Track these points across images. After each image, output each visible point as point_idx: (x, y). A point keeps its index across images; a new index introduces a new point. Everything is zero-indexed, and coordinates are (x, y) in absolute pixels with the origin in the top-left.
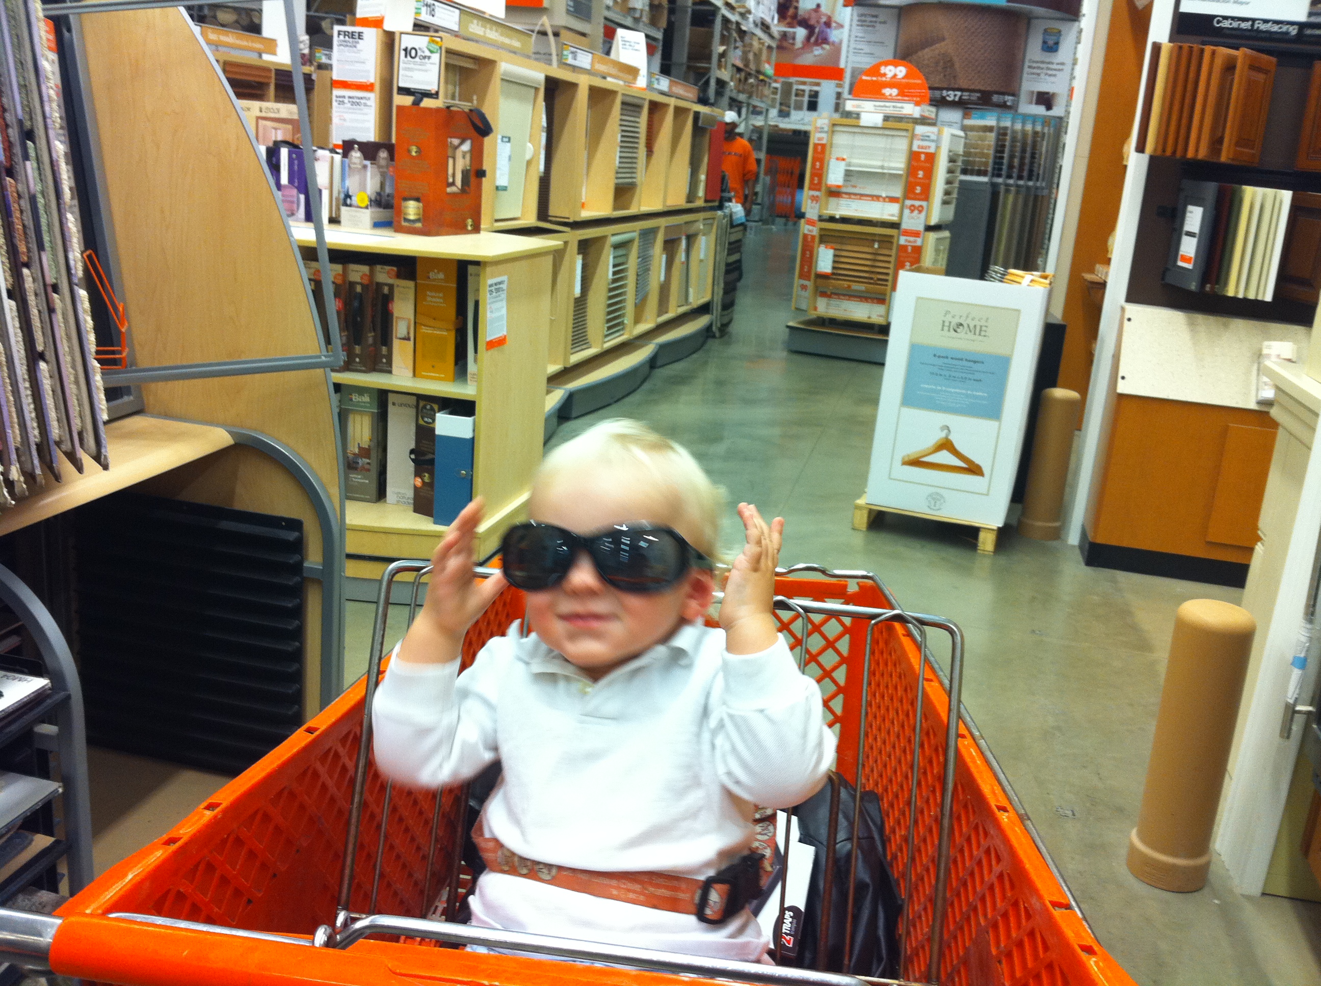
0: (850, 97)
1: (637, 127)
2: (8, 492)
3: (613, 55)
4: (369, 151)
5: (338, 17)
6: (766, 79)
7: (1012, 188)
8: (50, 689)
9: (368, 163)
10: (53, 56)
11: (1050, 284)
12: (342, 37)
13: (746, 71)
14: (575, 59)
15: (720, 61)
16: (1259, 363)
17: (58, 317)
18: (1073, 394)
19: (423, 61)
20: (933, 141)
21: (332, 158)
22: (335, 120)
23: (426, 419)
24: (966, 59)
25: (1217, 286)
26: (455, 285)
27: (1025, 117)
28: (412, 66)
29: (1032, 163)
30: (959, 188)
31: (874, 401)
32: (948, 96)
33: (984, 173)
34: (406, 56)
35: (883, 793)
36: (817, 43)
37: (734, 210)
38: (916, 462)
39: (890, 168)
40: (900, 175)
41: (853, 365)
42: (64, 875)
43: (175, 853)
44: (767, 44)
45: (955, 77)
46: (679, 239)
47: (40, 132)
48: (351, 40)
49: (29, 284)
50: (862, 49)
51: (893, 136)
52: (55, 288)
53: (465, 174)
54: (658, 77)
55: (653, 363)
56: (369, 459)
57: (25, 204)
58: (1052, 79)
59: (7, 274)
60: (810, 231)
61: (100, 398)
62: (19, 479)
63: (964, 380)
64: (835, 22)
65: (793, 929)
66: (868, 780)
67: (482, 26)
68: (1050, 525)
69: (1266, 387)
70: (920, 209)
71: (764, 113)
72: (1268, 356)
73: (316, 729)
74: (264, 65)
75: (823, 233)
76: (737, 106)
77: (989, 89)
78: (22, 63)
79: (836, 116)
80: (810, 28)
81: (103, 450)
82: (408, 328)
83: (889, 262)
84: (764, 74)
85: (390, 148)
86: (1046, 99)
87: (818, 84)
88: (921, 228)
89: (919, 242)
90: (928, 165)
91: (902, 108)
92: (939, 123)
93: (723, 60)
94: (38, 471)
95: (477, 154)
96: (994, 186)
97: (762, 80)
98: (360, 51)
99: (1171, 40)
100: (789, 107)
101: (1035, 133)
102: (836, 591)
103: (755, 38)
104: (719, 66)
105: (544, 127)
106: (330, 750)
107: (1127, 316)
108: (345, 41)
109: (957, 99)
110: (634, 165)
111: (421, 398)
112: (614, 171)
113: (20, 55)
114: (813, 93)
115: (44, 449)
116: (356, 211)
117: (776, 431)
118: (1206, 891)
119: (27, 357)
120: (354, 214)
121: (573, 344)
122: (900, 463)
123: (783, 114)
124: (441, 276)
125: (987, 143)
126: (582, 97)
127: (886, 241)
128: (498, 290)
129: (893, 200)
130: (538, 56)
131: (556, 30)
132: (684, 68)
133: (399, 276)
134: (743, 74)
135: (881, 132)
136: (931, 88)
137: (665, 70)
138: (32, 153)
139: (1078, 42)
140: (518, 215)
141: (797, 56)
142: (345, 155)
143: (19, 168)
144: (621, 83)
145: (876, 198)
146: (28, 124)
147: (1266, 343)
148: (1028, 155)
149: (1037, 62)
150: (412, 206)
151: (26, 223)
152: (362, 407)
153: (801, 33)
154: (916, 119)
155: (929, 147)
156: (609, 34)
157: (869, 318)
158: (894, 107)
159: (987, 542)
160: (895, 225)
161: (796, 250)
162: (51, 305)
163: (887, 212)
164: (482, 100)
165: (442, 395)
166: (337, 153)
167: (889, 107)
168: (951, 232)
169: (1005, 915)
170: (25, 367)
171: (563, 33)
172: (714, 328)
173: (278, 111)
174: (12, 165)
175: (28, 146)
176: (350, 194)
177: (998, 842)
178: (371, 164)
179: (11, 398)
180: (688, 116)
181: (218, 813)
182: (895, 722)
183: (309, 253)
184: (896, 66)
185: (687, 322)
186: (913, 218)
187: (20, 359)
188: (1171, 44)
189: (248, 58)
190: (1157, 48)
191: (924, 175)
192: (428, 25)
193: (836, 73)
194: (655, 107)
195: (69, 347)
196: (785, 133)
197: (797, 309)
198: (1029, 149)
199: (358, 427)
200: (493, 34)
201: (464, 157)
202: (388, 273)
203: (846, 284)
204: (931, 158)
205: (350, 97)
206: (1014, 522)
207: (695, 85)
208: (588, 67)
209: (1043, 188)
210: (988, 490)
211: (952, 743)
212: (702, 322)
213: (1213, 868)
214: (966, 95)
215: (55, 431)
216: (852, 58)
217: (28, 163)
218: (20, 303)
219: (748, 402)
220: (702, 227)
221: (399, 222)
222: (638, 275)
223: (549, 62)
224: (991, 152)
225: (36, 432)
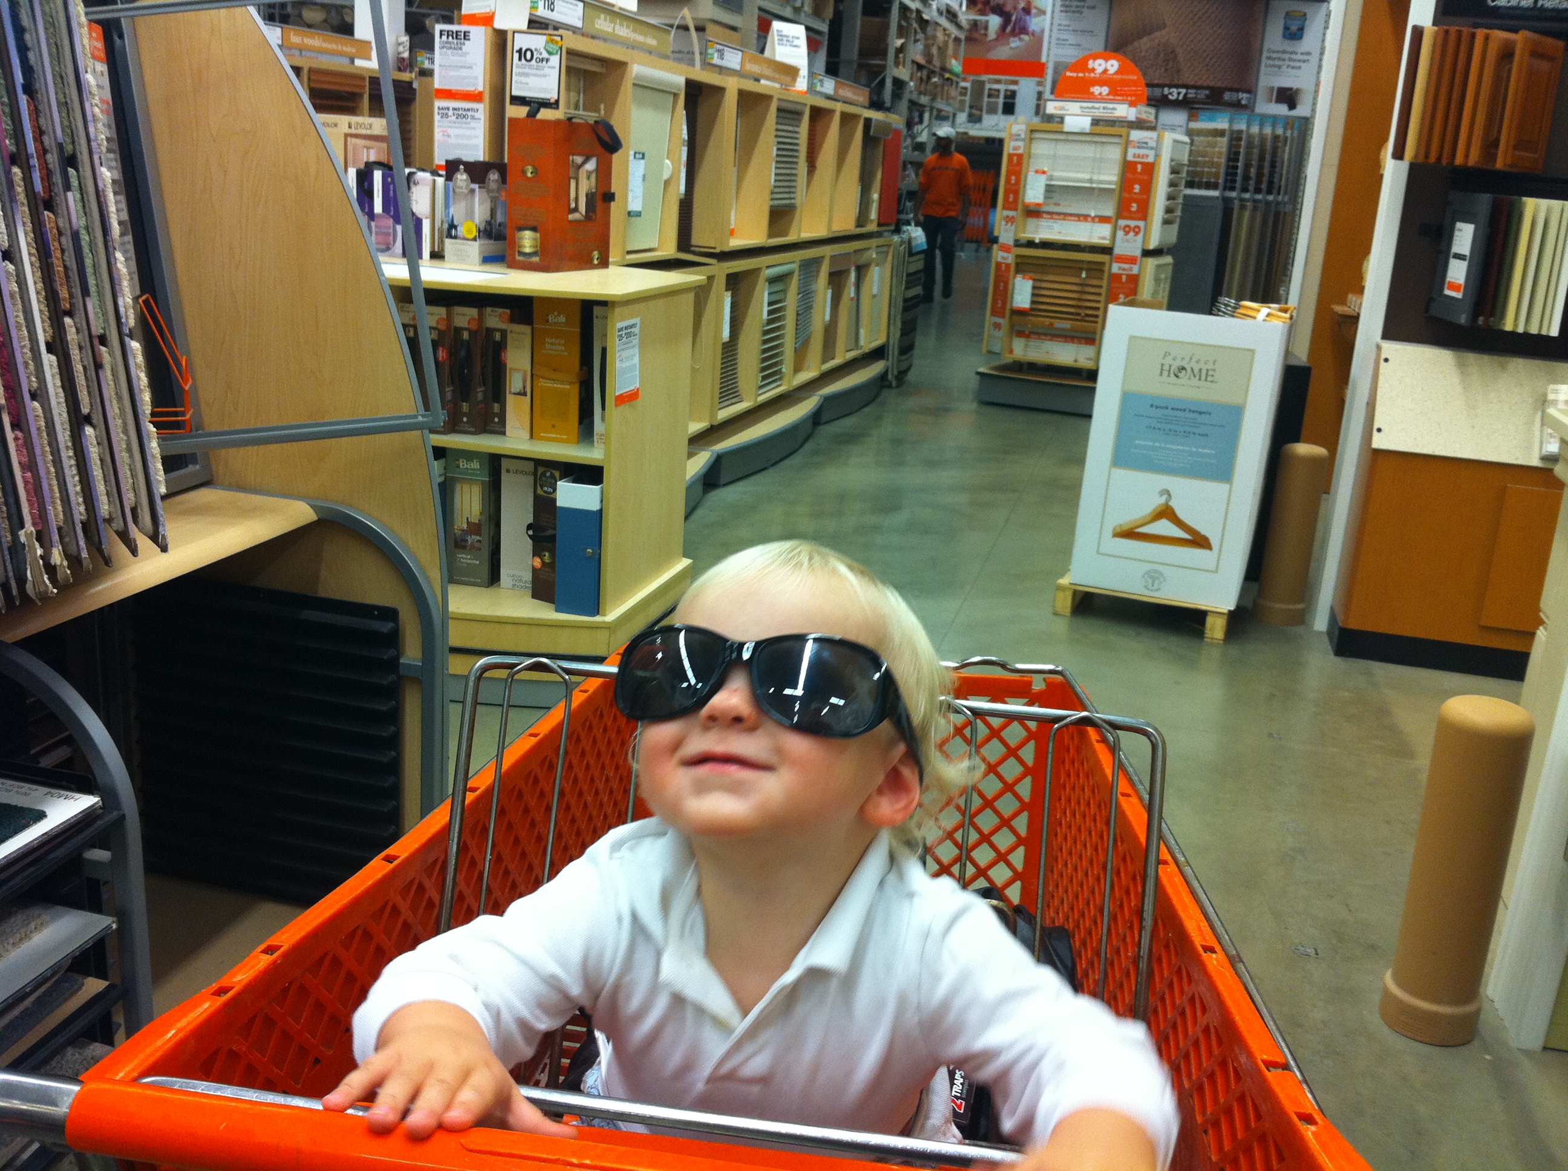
0: (1052, 97)
1: (797, 138)
2: (49, 579)
3: (767, 53)
4: (477, 172)
5: (443, 13)
6: (952, 77)
7: (1248, 204)
8: (101, 808)
9: (476, 186)
10: (102, 67)
11: (1291, 318)
12: (444, 38)
13: (929, 69)
14: (722, 59)
15: (897, 57)
16: (1543, 411)
17: (107, 374)
18: (1319, 451)
19: (540, 64)
20: (1152, 148)
21: (434, 181)
22: (438, 136)
23: (545, 489)
24: (1192, 49)
25: (1492, 319)
26: (578, 330)
27: (1263, 119)
28: (527, 70)
29: (1272, 173)
30: (1184, 205)
31: (1080, 460)
32: (1170, 94)
33: (1215, 186)
34: (520, 59)
35: (1074, 929)
36: (1014, 33)
37: (913, 235)
38: (1130, 534)
39: (1100, 182)
40: (1112, 190)
41: (1056, 418)
42: (120, 1025)
43: (227, 1004)
44: (953, 36)
45: (1178, 71)
46: (848, 271)
47: (84, 158)
48: (455, 41)
49: (72, 335)
50: (1067, 40)
51: (1103, 143)
52: (103, 340)
53: (590, 197)
54: (821, 77)
55: (816, 419)
56: (480, 536)
57: (66, 241)
58: (1293, 72)
59: (46, 324)
60: (1003, 258)
61: (157, 467)
62: (61, 564)
63: (1187, 434)
64: (1036, 8)
65: (965, 1092)
66: (1058, 913)
67: (611, 22)
68: (1292, 607)
69: (1552, 440)
70: (1137, 230)
71: (951, 119)
72: (1555, 402)
73: (396, 857)
74: (359, 72)
75: (1019, 260)
76: (918, 111)
77: (1219, 84)
78: (62, 77)
79: (1036, 120)
80: (1006, 16)
81: (161, 529)
82: (524, 381)
83: (1099, 294)
84: (950, 72)
85: (502, 169)
86: (1288, 97)
87: (1016, 83)
88: (1138, 253)
89: (1135, 270)
90: (1145, 177)
91: (1114, 109)
92: (1159, 126)
93: (901, 55)
94: (85, 554)
95: (604, 173)
96: (1227, 202)
97: (948, 79)
98: (466, 54)
99: (1435, 23)
100: (981, 110)
101: (1276, 138)
102: (1019, 689)
103: (940, 29)
104: (897, 64)
105: (684, 140)
106: (412, 881)
107: (1383, 356)
108: (450, 43)
109: (1181, 97)
110: (793, 184)
111: (539, 463)
112: (769, 191)
113: (60, 68)
114: (1009, 93)
115: (91, 527)
116: (463, 244)
117: (963, 499)
118: (1476, 1043)
119: (70, 421)
120: (461, 247)
121: (720, 398)
122: (1110, 535)
123: (975, 119)
124: (562, 319)
125: (1217, 149)
126: (730, 103)
127: (1096, 269)
128: (629, 335)
129: (1103, 219)
130: (680, 56)
131: (700, 24)
132: (855, 66)
133: (513, 320)
134: (925, 72)
135: (1088, 138)
136: (1148, 85)
137: (832, 70)
138: (74, 182)
139: (1326, 28)
140: (655, 245)
141: (988, 51)
142: (449, 177)
143: (59, 200)
144: (777, 86)
145: (1085, 217)
146: (69, 148)
147: (1552, 387)
148: (1267, 164)
149: (1278, 52)
150: (527, 237)
151: (68, 264)
152: (470, 474)
153: (994, 21)
154: (1131, 122)
155: (1147, 156)
156: (764, 28)
157: (1076, 361)
158: (1104, 108)
159: (1216, 628)
160: (1107, 250)
161: (988, 281)
162: (98, 360)
163: (1098, 234)
164: (610, 109)
165: (564, 460)
166: (440, 176)
167: (1099, 108)
168: (1174, 259)
169: (1211, 1076)
170: (69, 433)
171: (711, 28)
172: (890, 377)
173: (371, 127)
174: (51, 196)
175: (70, 173)
176: (456, 223)
177: (1203, 989)
178: (480, 187)
179: (52, 470)
180: (858, 122)
181: (278, 957)
182: (1088, 846)
183: (403, 294)
184: (1107, 60)
185: (857, 370)
186: (1127, 241)
187: (62, 424)
188: (1436, 28)
189: (338, 64)
190: (1418, 32)
191: (1141, 190)
192: (547, 21)
193: (1035, 69)
194: (818, 114)
195: (119, 408)
196: (976, 141)
197: (990, 352)
198: (1268, 157)
199: (466, 497)
200: (623, 31)
201: (588, 178)
202: (500, 316)
203: (1047, 321)
204: (1150, 169)
205: (454, 109)
206: (1249, 604)
207: (868, 86)
208: (738, 68)
209: (1285, 204)
210: (1217, 566)
211: (1151, 871)
212: (876, 369)
213: (1482, 1016)
214: (1192, 94)
215: (104, 507)
216: (1054, 50)
217: (70, 194)
218: (62, 357)
219: (931, 464)
220: (874, 256)
221: (514, 255)
222: (798, 315)
223: (691, 63)
224: (1223, 160)
225: (82, 508)
